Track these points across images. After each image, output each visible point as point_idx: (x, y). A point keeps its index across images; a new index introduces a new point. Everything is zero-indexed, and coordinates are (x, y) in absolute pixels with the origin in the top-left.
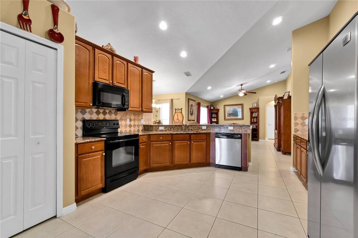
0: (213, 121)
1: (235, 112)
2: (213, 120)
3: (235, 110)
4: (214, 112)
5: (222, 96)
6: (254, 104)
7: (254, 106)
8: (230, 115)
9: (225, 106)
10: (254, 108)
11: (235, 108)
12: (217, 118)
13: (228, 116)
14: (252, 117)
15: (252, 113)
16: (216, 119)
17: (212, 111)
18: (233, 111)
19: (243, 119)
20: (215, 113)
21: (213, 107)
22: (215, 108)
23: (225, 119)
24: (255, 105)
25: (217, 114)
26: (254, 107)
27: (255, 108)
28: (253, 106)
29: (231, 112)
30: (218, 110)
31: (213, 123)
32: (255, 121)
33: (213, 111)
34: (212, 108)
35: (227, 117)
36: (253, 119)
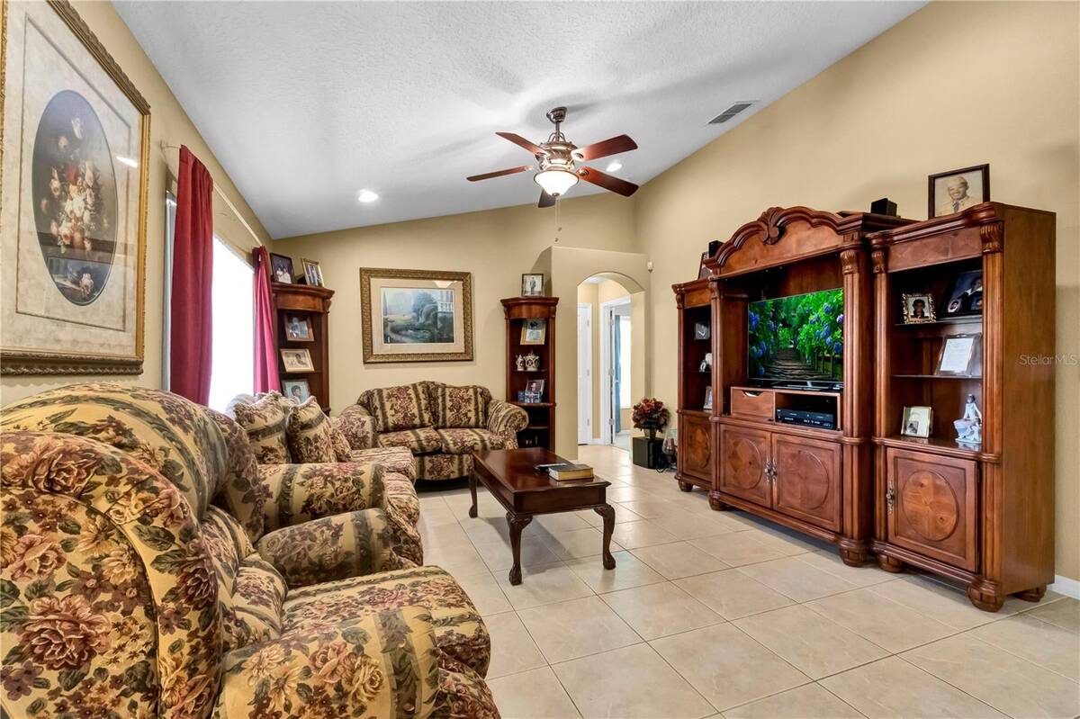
0: (289, 368)
1: (428, 316)
2: (293, 363)
3: (428, 307)
4: (301, 303)
5: (368, 197)
6: (529, 279)
7: (528, 288)
8: (394, 332)
9: (367, 274)
10: (528, 298)
11: (428, 291)
12: (318, 347)
13: (386, 339)
14: (516, 348)
15: (515, 327)
16: (307, 353)
17: (281, 299)
18: (418, 311)
19: (467, 356)
20: (303, 316)
21: (290, 270)
22: (302, 280)
23: (368, 357)
24: (535, 287)
25: (317, 319)
26: (529, 294)
27: (531, 302)
28: (523, 291)
29: (403, 315)
30: (325, 296)
31: (289, 386)
32: (531, 368)
33: (290, 297)
34: (285, 278)
35: (380, 347)
36: (520, 359)
